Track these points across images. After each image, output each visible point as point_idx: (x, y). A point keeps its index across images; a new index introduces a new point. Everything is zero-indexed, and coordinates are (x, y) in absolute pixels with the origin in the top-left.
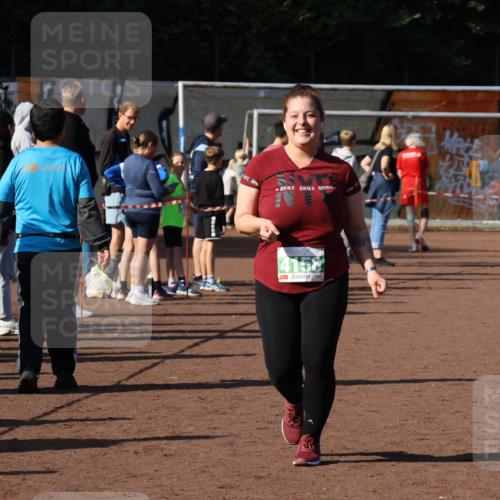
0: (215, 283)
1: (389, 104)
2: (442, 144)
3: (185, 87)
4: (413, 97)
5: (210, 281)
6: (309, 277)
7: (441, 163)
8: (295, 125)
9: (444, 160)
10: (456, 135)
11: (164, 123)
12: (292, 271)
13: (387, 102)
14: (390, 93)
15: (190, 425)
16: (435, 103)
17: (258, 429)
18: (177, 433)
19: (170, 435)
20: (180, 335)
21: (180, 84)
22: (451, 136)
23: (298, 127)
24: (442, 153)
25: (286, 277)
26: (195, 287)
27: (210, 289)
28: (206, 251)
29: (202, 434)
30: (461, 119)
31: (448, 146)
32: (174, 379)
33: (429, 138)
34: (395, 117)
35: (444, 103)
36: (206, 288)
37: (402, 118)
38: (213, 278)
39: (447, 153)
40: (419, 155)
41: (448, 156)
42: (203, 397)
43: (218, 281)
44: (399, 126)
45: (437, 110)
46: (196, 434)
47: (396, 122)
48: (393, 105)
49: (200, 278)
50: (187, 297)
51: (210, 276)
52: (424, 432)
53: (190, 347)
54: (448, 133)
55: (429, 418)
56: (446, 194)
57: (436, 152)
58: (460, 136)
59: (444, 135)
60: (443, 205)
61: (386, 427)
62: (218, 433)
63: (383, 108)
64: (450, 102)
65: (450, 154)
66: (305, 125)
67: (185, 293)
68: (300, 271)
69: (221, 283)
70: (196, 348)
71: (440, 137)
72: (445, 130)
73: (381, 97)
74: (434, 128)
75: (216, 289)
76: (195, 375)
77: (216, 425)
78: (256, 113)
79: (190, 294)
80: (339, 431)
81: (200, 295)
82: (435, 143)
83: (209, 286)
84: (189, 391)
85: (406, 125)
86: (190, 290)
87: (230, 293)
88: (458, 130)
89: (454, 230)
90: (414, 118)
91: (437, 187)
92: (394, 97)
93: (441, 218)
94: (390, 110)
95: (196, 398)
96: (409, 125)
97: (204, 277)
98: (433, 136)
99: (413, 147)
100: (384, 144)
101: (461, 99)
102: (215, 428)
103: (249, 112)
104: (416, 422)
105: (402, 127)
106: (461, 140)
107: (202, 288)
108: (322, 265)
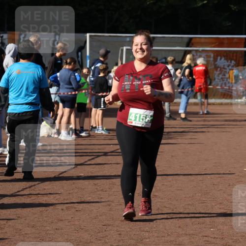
0: (103, 130)
2: (216, 63)
3: (90, 36)
4: (203, 40)
5: (101, 129)
6: (143, 124)
7: (215, 72)
9: (217, 71)
10: (223, 59)
11: (80, 54)
12: (135, 120)
13: (189, 43)
14: (191, 39)
15: (89, 197)
16: (212, 43)
19: (79, 201)
20: (85, 154)
21: (88, 35)
22: (221, 59)
23: (138, 50)
24: (216, 68)
25: (132, 123)
27: (100, 132)
28: (99, 115)
29: (95, 201)
30: (226, 51)
31: (219, 64)
32: (82, 175)
33: (210, 61)
34: (193, 50)
35: (217, 43)
36: (98, 132)
37: (197, 51)
38: (102, 127)
39: (218, 67)
40: (204, 68)
41: (219, 69)
42: (96, 183)
43: (104, 129)
44: (195, 54)
45: (214, 47)
46: (92, 201)
47: (194, 53)
48: (192, 44)
49: (96, 127)
51: (100, 126)
52: (204, 199)
53: (90, 160)
54: (219, 58)
55: (207, 193)
56: (218, 87)
57: (213, 67)
58: (225, 59)
59: (217, 59)
60: (216, 92)
61: (185, 197)
62: (103, 200)
63: (187, 46)
64: (221, 43)
65: (220, 68)
66: (141, 49)
68: (139, 121)
69: (106, 130)
70: (93, 160)
71: (215, 60)
72: (217, 56)
73: (186, 41)
74: (212, 55)
75: (103, 132)
76: (92, 173)
77: (102, 197)
78: (125, 48)
80: (162, 199)
82: (212, 63)
83: (100, 131)
84: (89, 181)
85: (199, 54)
88: (224, 57)
89: (221, 104)
90: (203, 50)
91: (213, 84)
92: (193, 41)
94: (191, 47)
95: (92, 184)
97: (97, 127)
98: (212, 59)
99: (201, 64)
100: (187, 63)
101: (226, 42)
102: (101, 198)
103: (121, 48)
104: (200, 195)
105: (197, 55)
106: (226, 61)
107: (96, 132)
108: (151, 120)
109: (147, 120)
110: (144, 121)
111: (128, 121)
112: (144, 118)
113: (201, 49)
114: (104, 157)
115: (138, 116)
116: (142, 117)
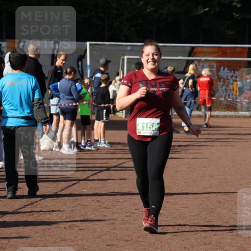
0: (105, 143)
1: (193, 54)
2: (219, 74)
3: (90, 45)
4: (205, 50)
5: (103, 142)
6: (151, 133)
7: (219, 83)
8: (148, 60)
9: (220, 81)
10: (226, 69)
11: (80, 63)
13: (192, 52)
14: (193, 48)
15: (92, 214)
16: (215, 53)
17: (126, 216)
18: (86, 218)
19: (82, 219)
20: (87, 169)
21: (88, 43)
22: (224, 69)
23: (149, 60)
24: (219, 79)
25: (140, 133)
26: (95, 145)
27: (102, 146)
28: (101, 127)
29: (98, 219)
30: (229, 61)
31: (222, 74)
32: (85, 191)
33: (213, 71)
34: (195, 60)
35: (220, 53)
36: (100, 146)
37: (199, 61)
38: (104, 140)
39: (222, 78)
41: (222, 80)
42: (99, 200)
43: (107, 142)
44: (198, 64)
45: (217, 57)
46: (95, 219)
47: (196, 62)
48: (195, 54)
50: (91, 150)
51: (102, 139)
52: (210, 218)
53: (92, 175)
54: (222, 68)
55: (212, 211)
56: (221, 99)
57: (216, 78)
58: (228, 70)
59: (220, 69)
60: (220, 104)
61: (190, 215)
62: (106, 218)
63: (190, 55)
64: (223, 53)
65: (223, 78)
66: (153, 59)
67: (90, 148)
68: (147, 130)
69: (109, 143)
70: (95, 176)
71: (218, 70)
72: (220, 66)
73: (188, 50)
74: (215, 66)
75: (106, 146)
76: (95, 189)
77: (105, 214)
78: (126, 58)
79: (92, 149)
80: (167, 217)
81: (98, 149)
82: (216, 73)
83: (102, 144)
84: (92, 197)
85: (201, 64)
86: (92, 147)
87: (112, 148)
88: (227, 67)
89: (225, 117)
90: (205, 60)
91: (217, 95)
92: (195, 50)
93: (218, 111)
94: (193, 56)
95: (95, 201)
96: (203, 64)
98: (215, 69)
99: (206, 75)
100: (190, 73)
101: (229, 51)
102: (105, 216)
103: (122, 57)
104: (206, 213)
105: (199, 65)
106: (229, 71)
107: (98, 145)
108: (158, 128)
109: (154, 129)
110: (151, 129)
111: (137, 131)
112: (151, 127)
113: (203, 58)
114: (107, 172)
115: (145, 125)
116: (149, 126)
